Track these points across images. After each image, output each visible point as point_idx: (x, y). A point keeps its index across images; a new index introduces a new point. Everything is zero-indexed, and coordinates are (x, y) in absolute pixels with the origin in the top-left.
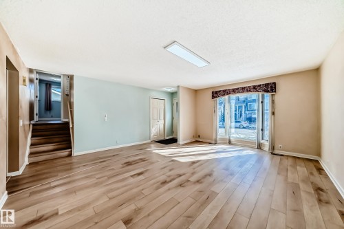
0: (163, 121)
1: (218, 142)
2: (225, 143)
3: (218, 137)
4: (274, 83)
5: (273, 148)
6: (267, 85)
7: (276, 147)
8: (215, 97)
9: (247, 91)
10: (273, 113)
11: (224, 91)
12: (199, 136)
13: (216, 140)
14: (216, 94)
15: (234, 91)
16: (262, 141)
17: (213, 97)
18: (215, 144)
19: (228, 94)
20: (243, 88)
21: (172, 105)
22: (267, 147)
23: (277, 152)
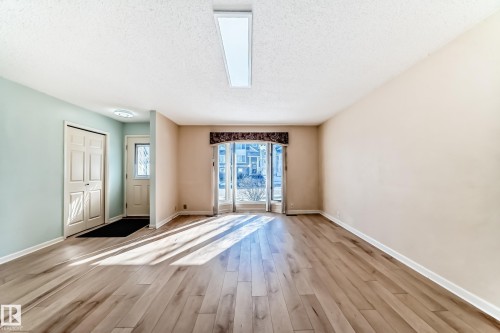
0: (100, 183)
1: (219, 211)
2: (227, 213)
3: (219, 204)
4: (287, 133)
5: (285, 208)
6: (280, 134)
7: (289, 207)
8: (215, 142)
9: (260, 139)
10: (286, 168)
11: (230, 134)
12: (185, 207)
13: (215, 209)
14: (216, 137)
15: (244, 136)
16: (272, 202)
17: (212, 141)
18: (215, 215)
19: (235, 139)
20: (255, 134)
21: (123, 149)
22: (279, 209)
23: (290, 212)
